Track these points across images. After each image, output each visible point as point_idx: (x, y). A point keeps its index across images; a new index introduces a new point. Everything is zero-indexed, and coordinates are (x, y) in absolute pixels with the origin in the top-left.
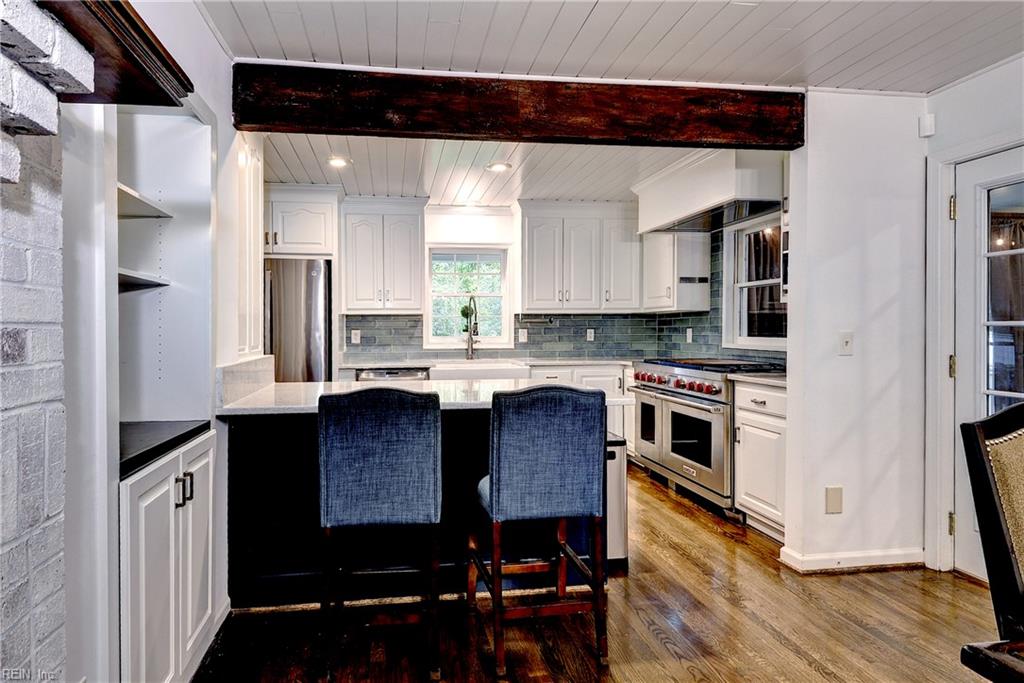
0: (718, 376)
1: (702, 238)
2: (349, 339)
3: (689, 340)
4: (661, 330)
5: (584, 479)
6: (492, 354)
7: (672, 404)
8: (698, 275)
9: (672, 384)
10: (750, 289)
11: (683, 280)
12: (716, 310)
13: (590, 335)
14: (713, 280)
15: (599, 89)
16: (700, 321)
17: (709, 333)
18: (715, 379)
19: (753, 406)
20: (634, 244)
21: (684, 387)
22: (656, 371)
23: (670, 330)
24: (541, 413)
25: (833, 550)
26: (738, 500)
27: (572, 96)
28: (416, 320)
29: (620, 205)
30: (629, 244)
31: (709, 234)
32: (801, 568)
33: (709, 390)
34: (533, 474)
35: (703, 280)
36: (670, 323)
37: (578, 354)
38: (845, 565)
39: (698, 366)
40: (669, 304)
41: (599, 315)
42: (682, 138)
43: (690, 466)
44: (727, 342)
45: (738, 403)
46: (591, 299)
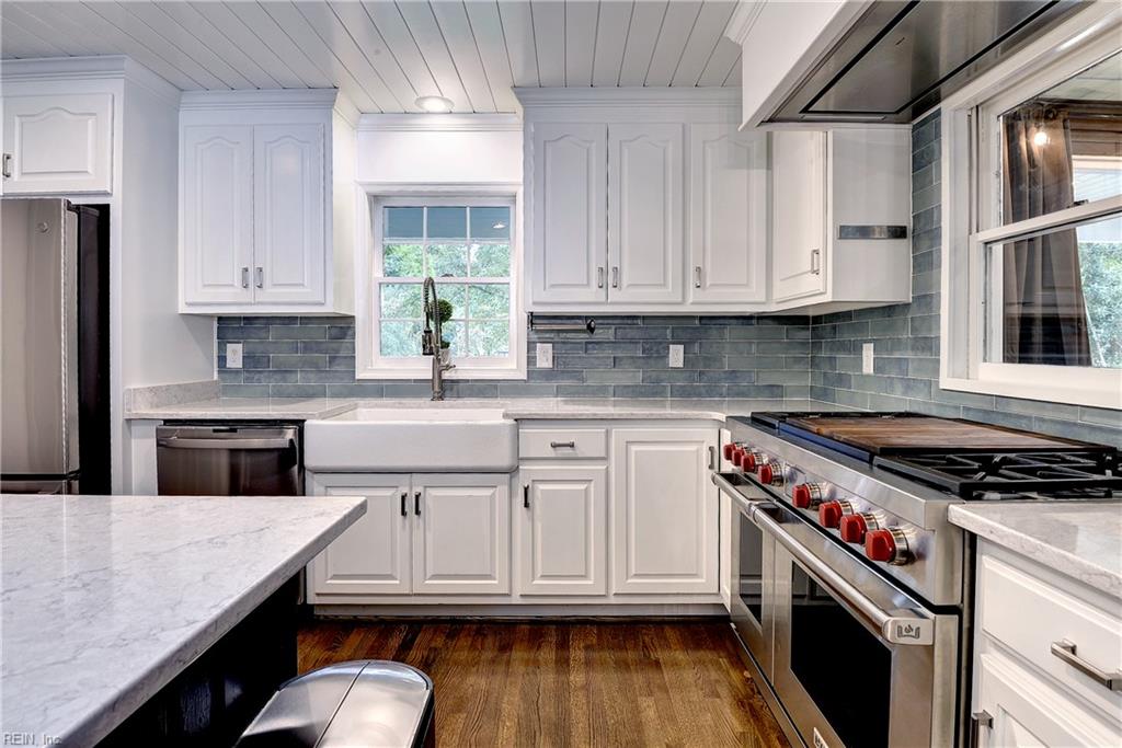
1: (892, 138)
2: (222, 359)
3: (868, 366)
4: (816, 346)
6: (486, 389)
8: (885, 220)
11: (845, 232)
12: (925, 299)
13: (676, 356)
14: (919, 231)
16: (891, 327)
17: (909, 355)
20: (754, 172)
22: (768, 448)
23: (832, 346)
28: (341, 326)
30: (745, 172)
31: (909, 127)
35: (898, 233)
36: (833, 331)
37: (650, 391)
40: (815, 288)
41: (693, 317)
44: (952, 376)
46: (664, 285)
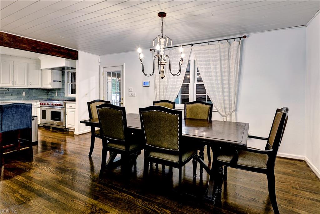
0: (62, 102)
1: (60, 72)
3: (56, 95)
4: (48, 93)
5: (27, 121)
7: (51, 109)
8: (59, 80)
9: (51, 105)
10: (71, 84)
11: (54, 81)
12: (63, 88)
13: (24, 94)
14: (62, 82)
15: (29, 40)
16: (59, 91)
17: (61, 94)
18: (62, 103)
19: (70, 107)
20: (39, 71)
21: (54, 105)
22: (46, 102)
23: (51, 93)
24: (15, 108)
25: (84, 130)
26: (67, 126)
27: (21, 40)
29: (34, 60)
31: (61, 71)
32: (78, 134)
33: (60, 105)
34: (12, 121)
35: (60, 81)
36: (51, 91)
38: (86, 132)
39: (58, 100)
40: (50, 86)
41: (27, 88)
42: (51, 54)
43: (55, 122)
44: (66, 95)
45: (66, 107)
46: (24, 84)
